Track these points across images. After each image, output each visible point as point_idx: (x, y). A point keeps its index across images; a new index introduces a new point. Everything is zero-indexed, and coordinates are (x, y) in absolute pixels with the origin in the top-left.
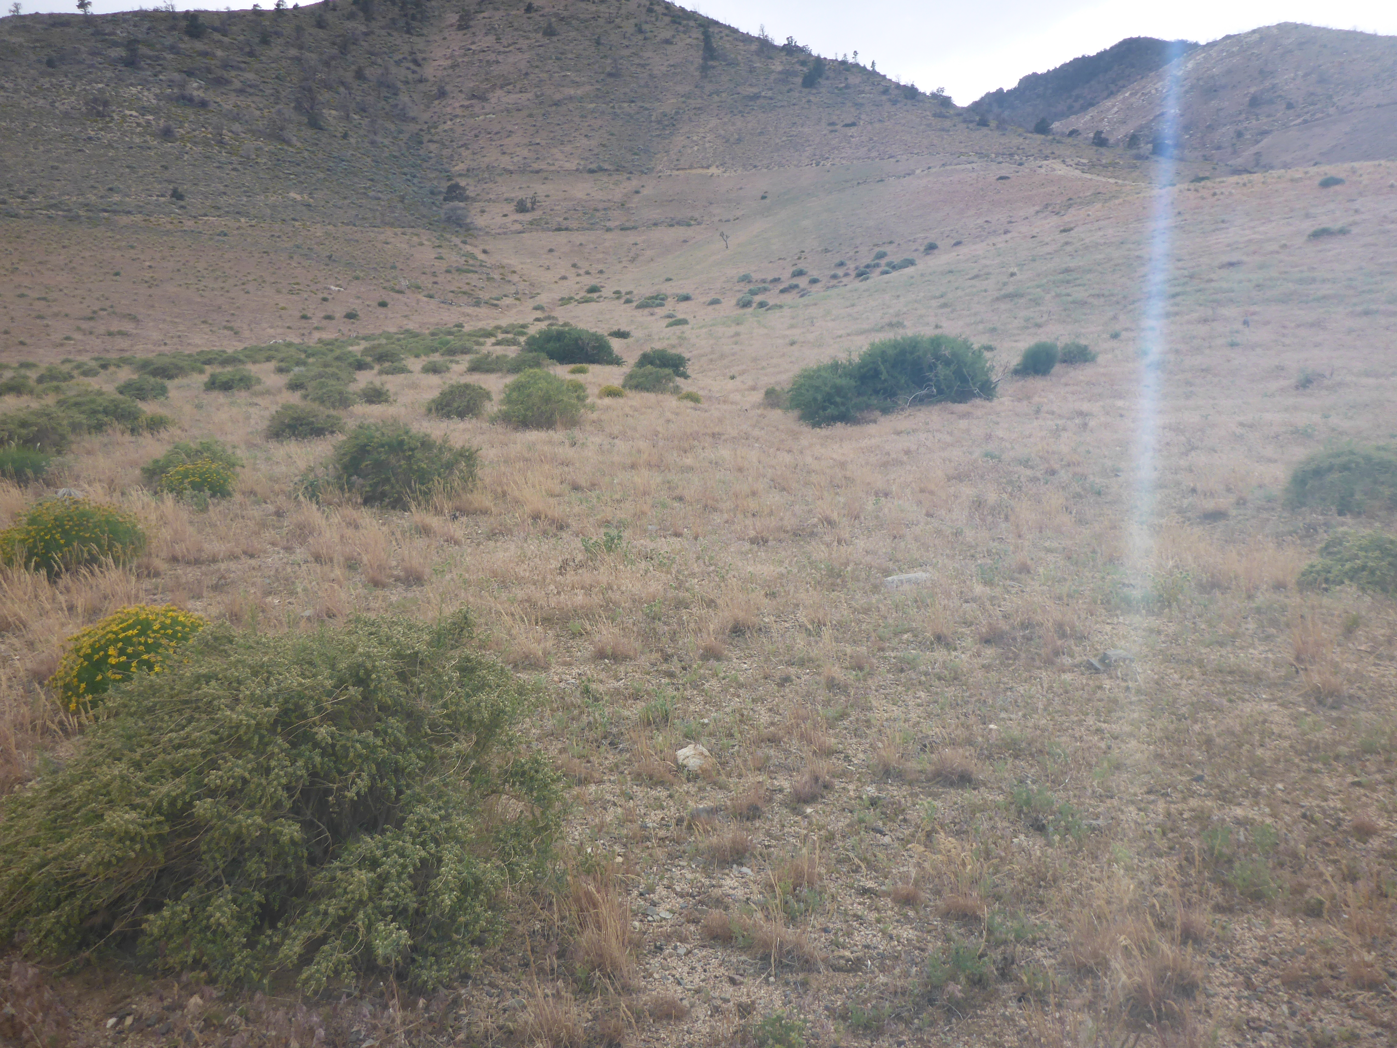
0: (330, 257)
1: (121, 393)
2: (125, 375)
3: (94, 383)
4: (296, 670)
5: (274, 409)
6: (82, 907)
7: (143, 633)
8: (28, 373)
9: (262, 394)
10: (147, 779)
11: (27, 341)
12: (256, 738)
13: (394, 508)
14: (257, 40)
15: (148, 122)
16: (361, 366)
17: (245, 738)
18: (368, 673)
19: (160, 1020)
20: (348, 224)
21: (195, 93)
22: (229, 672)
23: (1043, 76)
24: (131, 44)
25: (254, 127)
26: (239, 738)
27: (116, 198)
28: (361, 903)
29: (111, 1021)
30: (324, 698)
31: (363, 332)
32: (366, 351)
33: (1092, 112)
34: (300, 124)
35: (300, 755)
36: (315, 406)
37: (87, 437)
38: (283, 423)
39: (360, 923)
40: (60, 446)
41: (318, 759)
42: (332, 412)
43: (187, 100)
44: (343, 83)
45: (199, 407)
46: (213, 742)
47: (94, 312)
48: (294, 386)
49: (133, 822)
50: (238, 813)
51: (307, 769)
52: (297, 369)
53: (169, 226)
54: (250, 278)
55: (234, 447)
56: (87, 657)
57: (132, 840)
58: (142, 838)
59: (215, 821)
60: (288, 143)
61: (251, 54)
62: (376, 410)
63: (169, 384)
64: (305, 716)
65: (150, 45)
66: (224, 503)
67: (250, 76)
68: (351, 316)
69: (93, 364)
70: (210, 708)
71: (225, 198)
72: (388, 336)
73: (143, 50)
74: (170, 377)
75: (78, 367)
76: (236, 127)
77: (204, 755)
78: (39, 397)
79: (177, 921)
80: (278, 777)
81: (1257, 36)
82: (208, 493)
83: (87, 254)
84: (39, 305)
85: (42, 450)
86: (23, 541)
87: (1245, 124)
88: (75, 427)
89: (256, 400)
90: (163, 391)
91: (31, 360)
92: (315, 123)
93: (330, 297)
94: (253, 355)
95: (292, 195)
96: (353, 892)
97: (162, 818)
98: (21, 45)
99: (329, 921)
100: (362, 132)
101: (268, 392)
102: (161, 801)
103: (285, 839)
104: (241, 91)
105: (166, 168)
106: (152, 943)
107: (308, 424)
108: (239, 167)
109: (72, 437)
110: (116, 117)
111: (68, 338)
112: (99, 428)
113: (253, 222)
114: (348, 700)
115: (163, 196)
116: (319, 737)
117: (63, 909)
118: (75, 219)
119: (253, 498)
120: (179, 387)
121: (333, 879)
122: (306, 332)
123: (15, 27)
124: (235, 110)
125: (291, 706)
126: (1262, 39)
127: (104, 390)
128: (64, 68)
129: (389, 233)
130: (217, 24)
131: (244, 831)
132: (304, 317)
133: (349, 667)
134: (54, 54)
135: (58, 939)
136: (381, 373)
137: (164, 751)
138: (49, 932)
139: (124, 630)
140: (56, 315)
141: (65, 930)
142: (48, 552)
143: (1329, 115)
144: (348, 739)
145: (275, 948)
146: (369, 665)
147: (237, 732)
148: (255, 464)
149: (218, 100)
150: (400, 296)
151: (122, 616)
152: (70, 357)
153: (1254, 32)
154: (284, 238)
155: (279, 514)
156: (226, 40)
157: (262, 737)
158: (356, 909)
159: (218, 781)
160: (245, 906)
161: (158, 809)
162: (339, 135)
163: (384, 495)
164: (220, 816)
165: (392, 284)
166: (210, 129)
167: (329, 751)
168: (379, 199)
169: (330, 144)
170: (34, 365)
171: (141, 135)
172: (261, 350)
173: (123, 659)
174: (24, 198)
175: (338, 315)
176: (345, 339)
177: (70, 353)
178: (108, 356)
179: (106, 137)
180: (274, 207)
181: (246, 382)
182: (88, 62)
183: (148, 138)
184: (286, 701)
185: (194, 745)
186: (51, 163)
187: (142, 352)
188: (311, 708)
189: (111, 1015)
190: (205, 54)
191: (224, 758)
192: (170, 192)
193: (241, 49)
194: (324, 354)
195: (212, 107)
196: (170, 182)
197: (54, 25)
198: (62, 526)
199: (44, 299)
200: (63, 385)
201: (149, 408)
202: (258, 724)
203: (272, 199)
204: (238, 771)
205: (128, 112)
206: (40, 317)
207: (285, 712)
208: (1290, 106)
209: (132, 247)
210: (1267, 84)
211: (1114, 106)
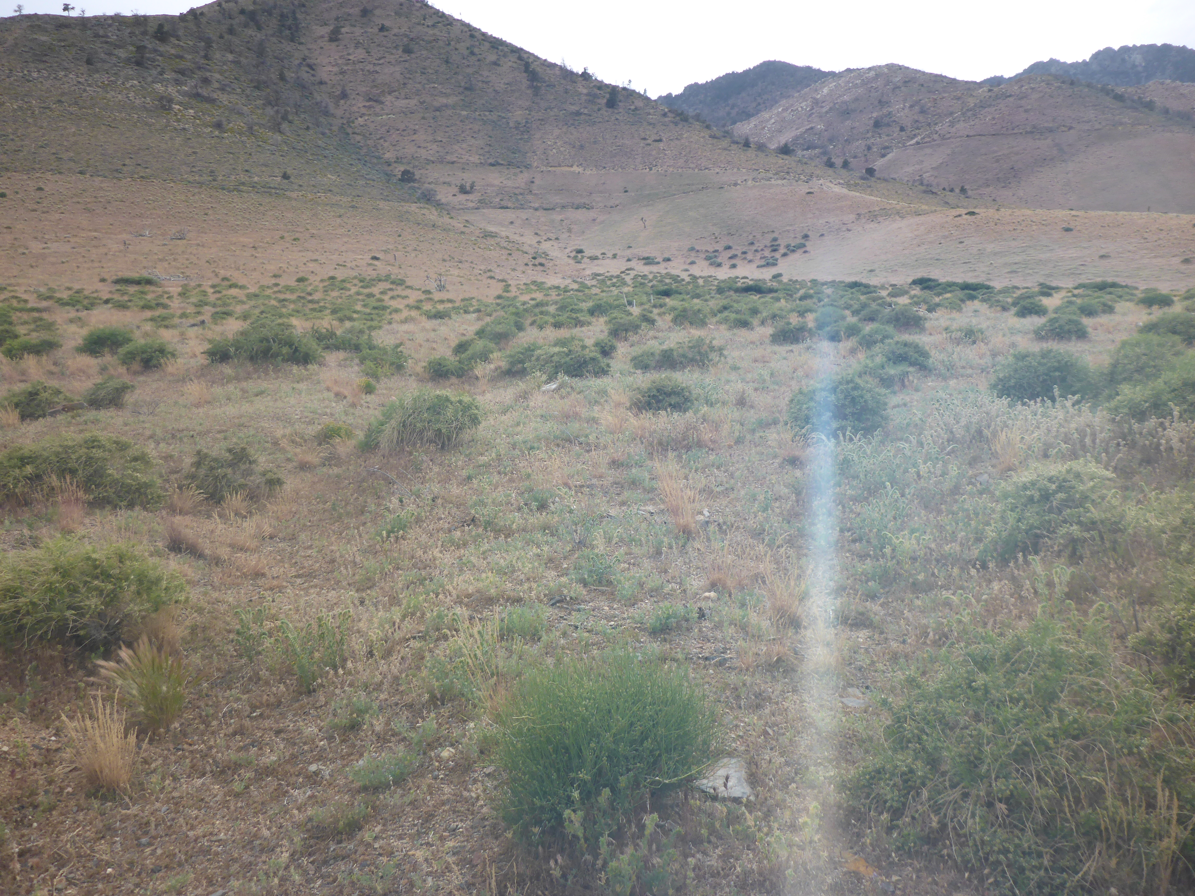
23: (702, 85)
33: (753, 122)
81: (872, 74)
87: (872, 140)
126: (877, 76)
143: (934, 140)
153: (870, 69)
193: (197, 53)
208: (902, 129)
210: (885, 111)
211: (771, 118)
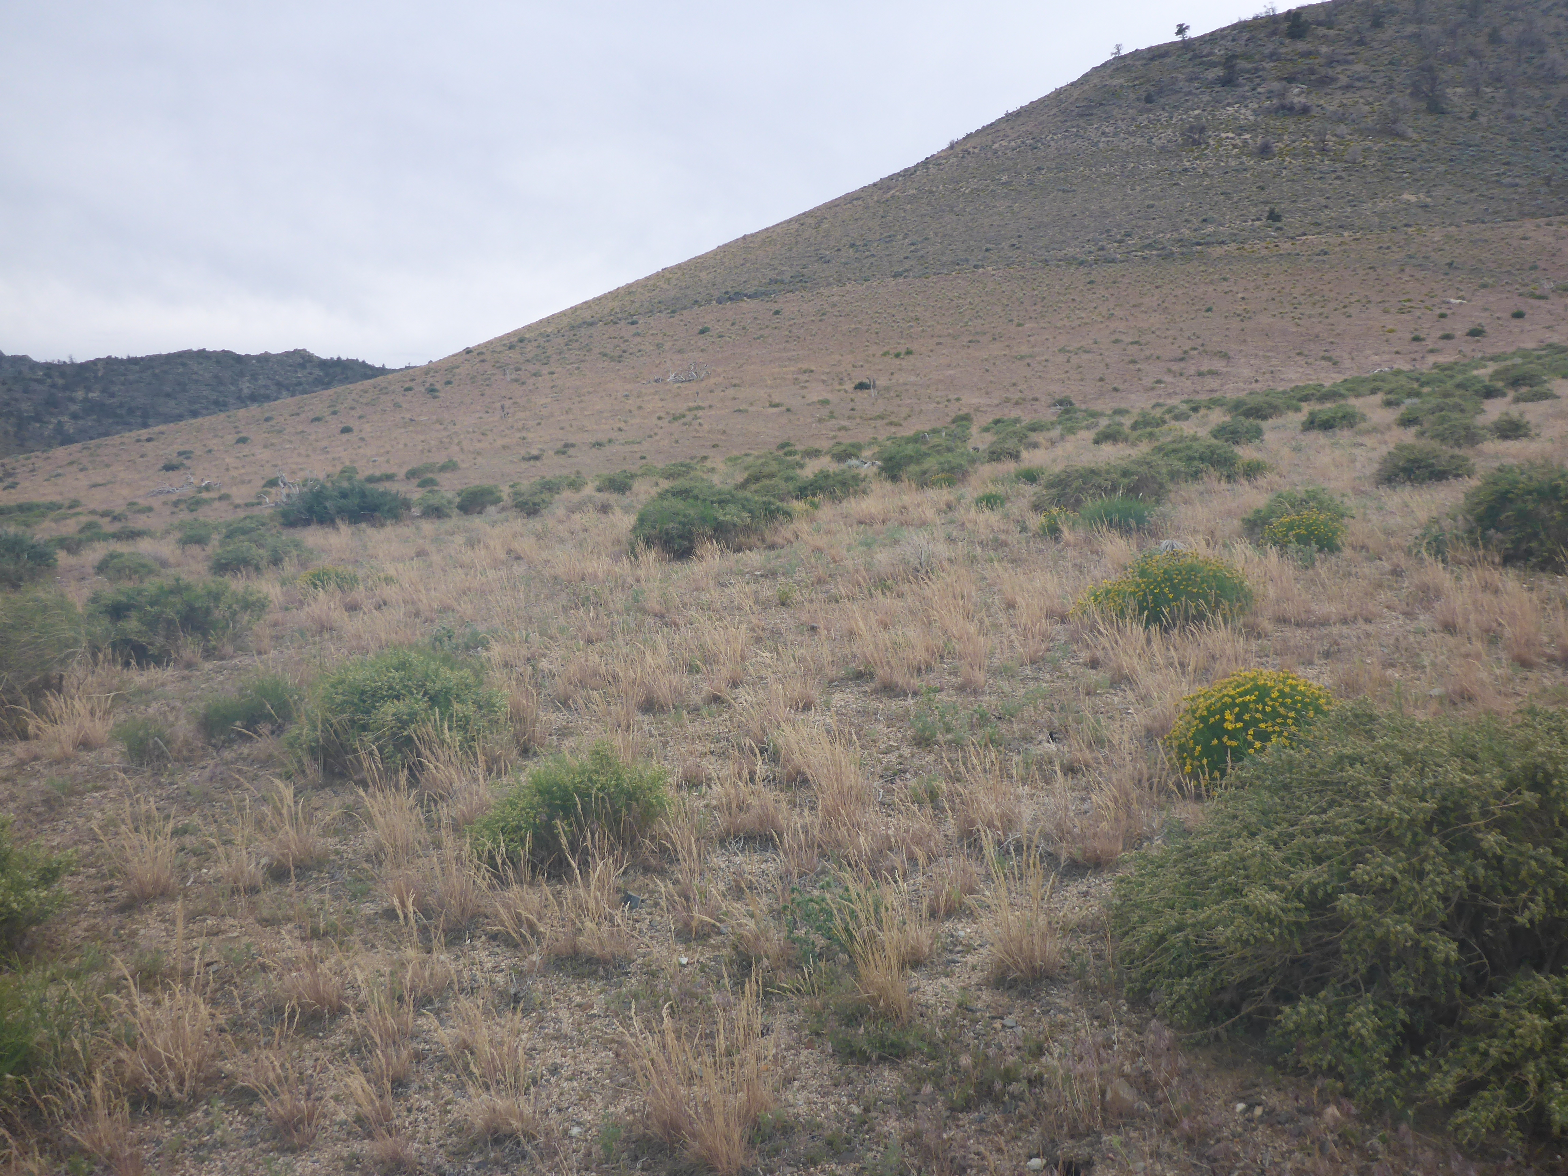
0: (1450, 265)
1: (1215, 437)
2: (1218, 417)
3: (1188, 428)
4: (1456, 763)
5: (1384, 450)
6: (1213, 980)
7: (1260, 699)
8: (1123, 420)
9: (1368, 432)
10: (1287, 860)
11: (1120, 387)
12: (1409, 836)
13: (1543, 570)
14: (1368, 25)
15: (1245, 142)
16: (1490, 393)
17: (1396, 833)
18: (1548, 777)
19: (1291, 1120)
20: (1474, 222)
21: (1296, 100)
22: (1376, 757)
24: (1229, 62)
25: (1362, 125)
26: (1389, 833)
27: (1210, 228)
28: (1531, 1053)
29: (1241, 1106)
30: (1492, 801)
31: (1490, 351)
32: (1496, 375)
34: (1417, 111)
35: (1459, 862)
36: (1435, 444)
37: (1183, 485)
38: (1396, 466)
39: (1531, 1076)
40: (1159, 494)
41: (1481, 872)
42: (1457, 451)
43: (1287, 110)
44: (1471, 53)
45: (1297, 449)
46: (1358, 832)
47: (1185, 352)
48: (1407, 422)
49: (1274, 904)
50: (1385, 916)
51: (1467, 880)
52: (1408, 401)
53: (1265, 252)
54: (1353, 299)
55: (1343, 495)
56: (1203, 719)
57: (1271, 922)
58: (1281, 922)
59: (1358, 920)
60: (1402, 136)
61: (1361, 42)
62: (1513, 446)
63: (1265, 425)
64: (1467, 818)
65: (1247, 57)
66: (1334, 559)
67: (1359, 68)
68: (1476, 333)
69: (1184, 407)
70: (1356, 795)
71: (1327, 212)
72: (1525, 354)
73: (1242, 64)
74: (1264, 418)
75: (1169, 411)
76: (1342, 129)
77: (1348, 845)
78: (1134, 445)
79: (1313, 1020)
80: (1433, 883)
82: (1315, 547)
83: (1179, 292)
84: (1133, 349)
85: (1143, 500)
86: (1134, 593)
88: (1174, 475)
89: (1360, 440)
90: (1258, 433)
91: (1123, 406)
92: (1436, 107)
93: (1449, 312)
94: (1356, 387)
95: (1406, 196)
96: (1522, 1037)
97: (1302, 906)
98: (1122, 87)
99: (1490, 1064)
100: (1495, 108)
101: (1375, 430)
102: (1301, 888)
103: (1441, 956)
104: (1347, 87)
105: (1262, 188)
106: (1283, 1036)
107: (1426, 467)
108: (1343, 174)
109: (1171, 486)
110: (1212, 142)
111: (1159, 382)
112: (1195, 476)
113: (1358, 235)
114: (1521, 807)
115: (1258, 219)
116: (1485, 845)
117: (1196, 978)
118: (1168, 256)
119: (1364, 553)
120: (1274, 429)
121: (1496, 1015)
122: (1417, 356)
123: (1117, 69)
124: (1341, 110)
125: (1449, 804)
127: (1199, 434)
128: (1163, 100)
129: (1529, 225)
130: (1322, 17)
131: (1392, 937)
132: (1416, 339)
133: (1524, 768)
134: (1152, 89)
135: (1189, 1007)
136: (1517, 400)
137: (1303, 833)
138: (1182, 998)
139: (1241, 695)
140: (1147, 358)
141: (1196, 998)
142: (1156, 606)
144: (1521, 854)
145: (1422, 1078)
146: (1550, 767)
147: (1386, 825)
148: (1365, 514)
149: (1322, 102)
150: (1542, 303)
151: (1240, 680)
152: (1161, 401)
154: (1394, 249)
155: (1397, 572)
156: (1332, 32)
157: (1415, 835)
158: (1525, 1058)
159: (1366, 878)
160: (1388, 1021)
161: (1298, 895)
162: (1465, 115)
163: (1529, 553)
164: (1365, 916)
165: (1530, 289)
166: (1312, 137)
167: (1496, 863)
168: (1517, 185)
169: (1453, 129)
170: (1127, 412)
171: (1237, 157)
172: (1364, 381)
173: (1240, 725)
174: (1120, 242)
175: (1458, 334)
176: (1466, 361)
177: (1160, 396)
178: (1197, 398)
179: (1201, 165)
180: (1382, 215)
181: (1349, 420)
182: (1185, 90)
183: (1244, 158)
184: (1444, 799)
185: (1337, 832)
186: (1147, 202)
187: (1233, 391)
188: (1475, 809)
189: (1242, 1099)
190: (1307, 54)
191: (1371, 852)
192: (1266, 215)
193: (1349, 39)
194: (1442, 381)
195: (1315, 111)
196: (1266, 203)
197: (1152, 59)
198: (1171, 579)
199: (1137, 343)
200: (1156, 430)
201: (1246, 453)
202: (1412, 821)
203: (1381, 205)
204: (1388, 870)
205: (1224, 135)
206: (1134, 362)
207: (1442, 810)
209: (1225, 279)
